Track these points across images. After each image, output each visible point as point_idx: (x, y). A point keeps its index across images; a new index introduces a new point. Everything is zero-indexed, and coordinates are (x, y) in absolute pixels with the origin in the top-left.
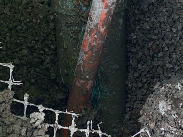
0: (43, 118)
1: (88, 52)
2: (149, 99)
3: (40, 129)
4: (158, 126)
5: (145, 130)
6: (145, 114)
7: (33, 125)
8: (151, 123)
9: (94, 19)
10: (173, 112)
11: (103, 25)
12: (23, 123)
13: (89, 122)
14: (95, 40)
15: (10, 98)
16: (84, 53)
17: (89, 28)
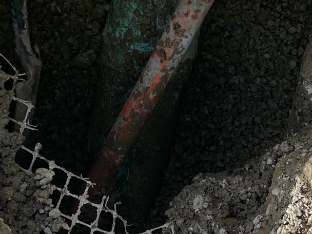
0: (51, 178)
1: (128, 119)
2: (184, 190)
3: (43, 189)
4: (186, 224)
5: (170, 225)
6: (175, 206)
7: (37, 183)
8: (179, 219)
9: (146, 81)
10: (209, 212)
11: (154, 91)
12: (26, 177)
13: (105, 197)
14: (140, 106)
15: (18, 143)
16: (123, 119)
17: (137, 90)
